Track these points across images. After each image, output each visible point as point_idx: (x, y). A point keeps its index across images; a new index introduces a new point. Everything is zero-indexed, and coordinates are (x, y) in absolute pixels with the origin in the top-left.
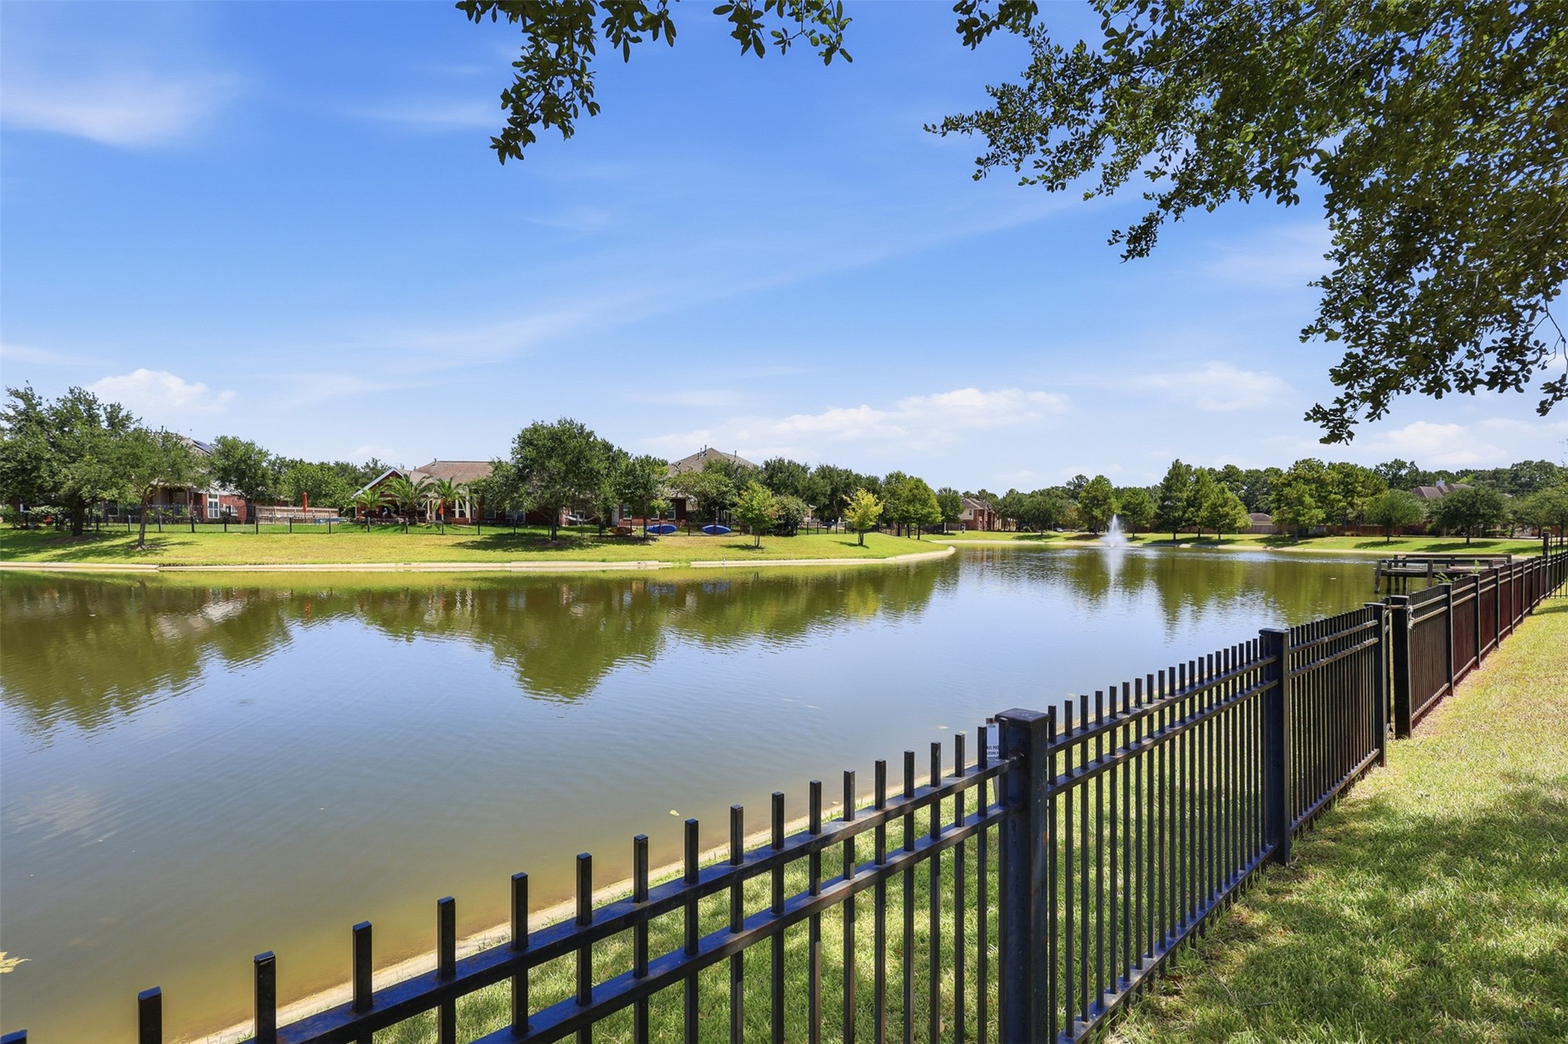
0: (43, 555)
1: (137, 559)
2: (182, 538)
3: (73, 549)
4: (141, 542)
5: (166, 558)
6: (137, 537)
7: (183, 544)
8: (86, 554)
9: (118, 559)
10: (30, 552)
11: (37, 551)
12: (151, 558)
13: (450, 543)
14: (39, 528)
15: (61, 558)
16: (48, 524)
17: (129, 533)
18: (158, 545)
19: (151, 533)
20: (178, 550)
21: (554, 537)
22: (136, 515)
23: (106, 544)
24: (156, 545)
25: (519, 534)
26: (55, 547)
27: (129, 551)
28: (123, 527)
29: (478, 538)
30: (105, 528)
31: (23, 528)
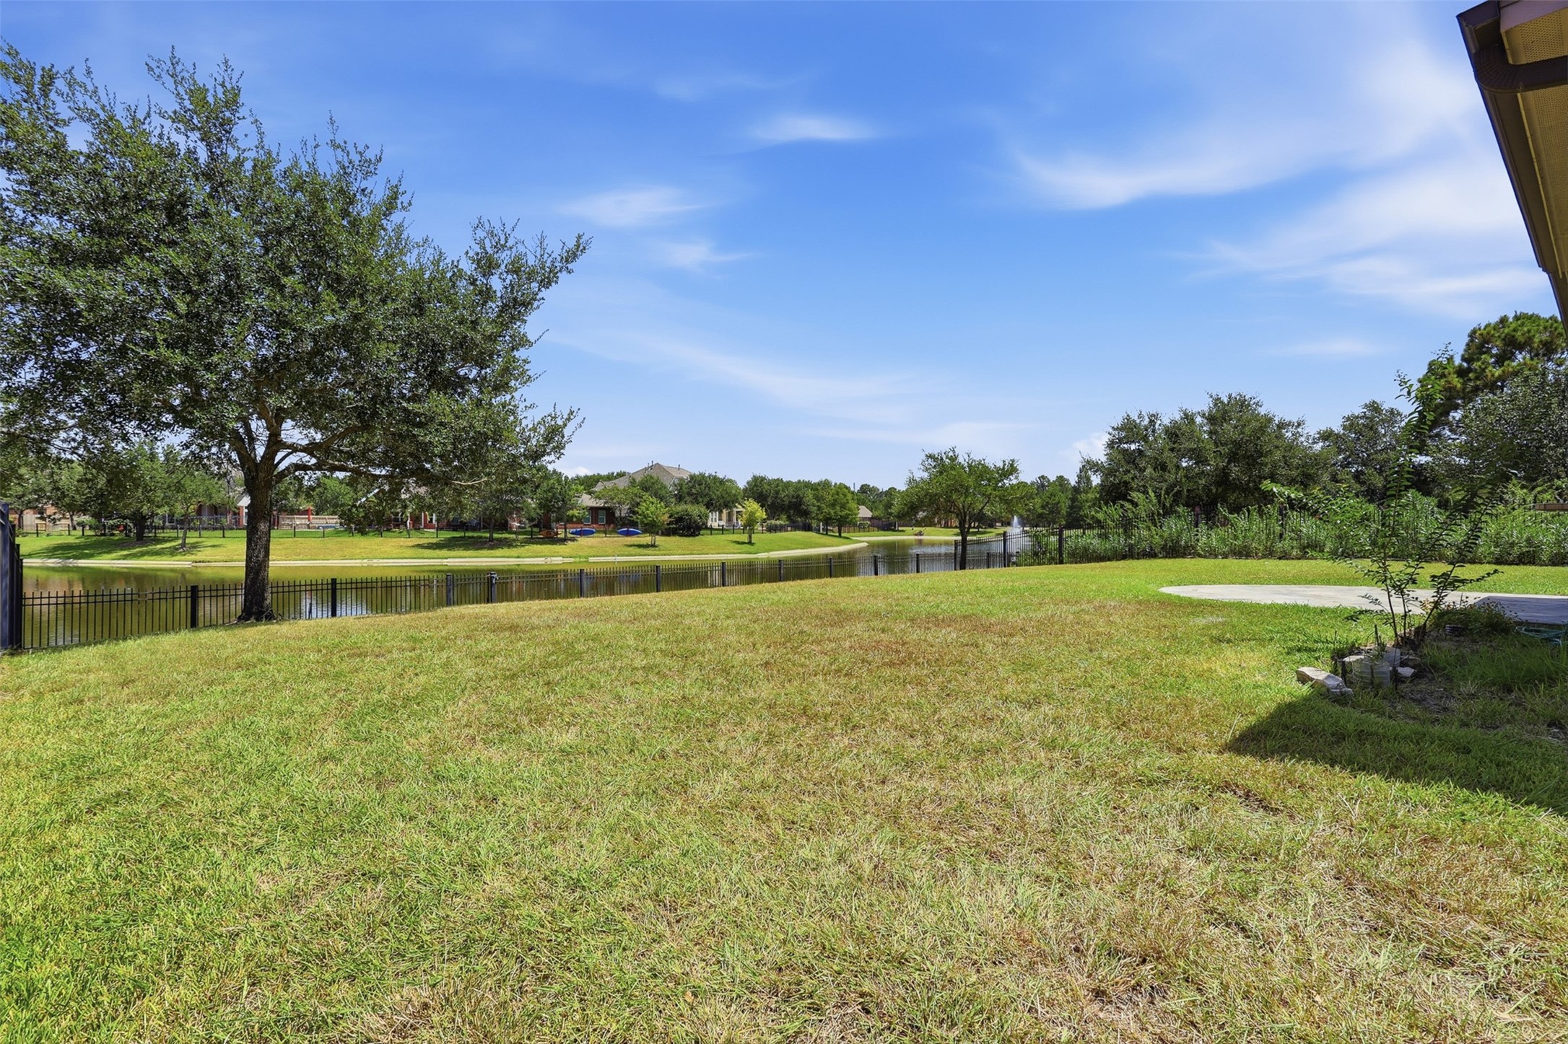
0: (114, 555)
1: (179, 557)
2: (215, 542)
3: (134, 551)
4: (183, 545)
5: (199, 556)
6: (180, 542)
7: (214, 546)
8: (143, 554)
9: (165, 558)
10: (105, 553)
11: (109, 552)
12: (187, 557)
13: (411, 544)
14: (113, 535)
15: (125, 557)
16: (121, 531)
17: (177, 538)
18: (196, 547)
19: (192, 538)
20: (209, 551)
21: (491, 539)
22: (184, 523)
23: (159, 546)
24: (195, 546)
25: (469, 537)
26: (122, 550)
27: (173, 552)
28: (173, 534)
29: (434, 541)
30: (161, 534)
31: (102, 535)
